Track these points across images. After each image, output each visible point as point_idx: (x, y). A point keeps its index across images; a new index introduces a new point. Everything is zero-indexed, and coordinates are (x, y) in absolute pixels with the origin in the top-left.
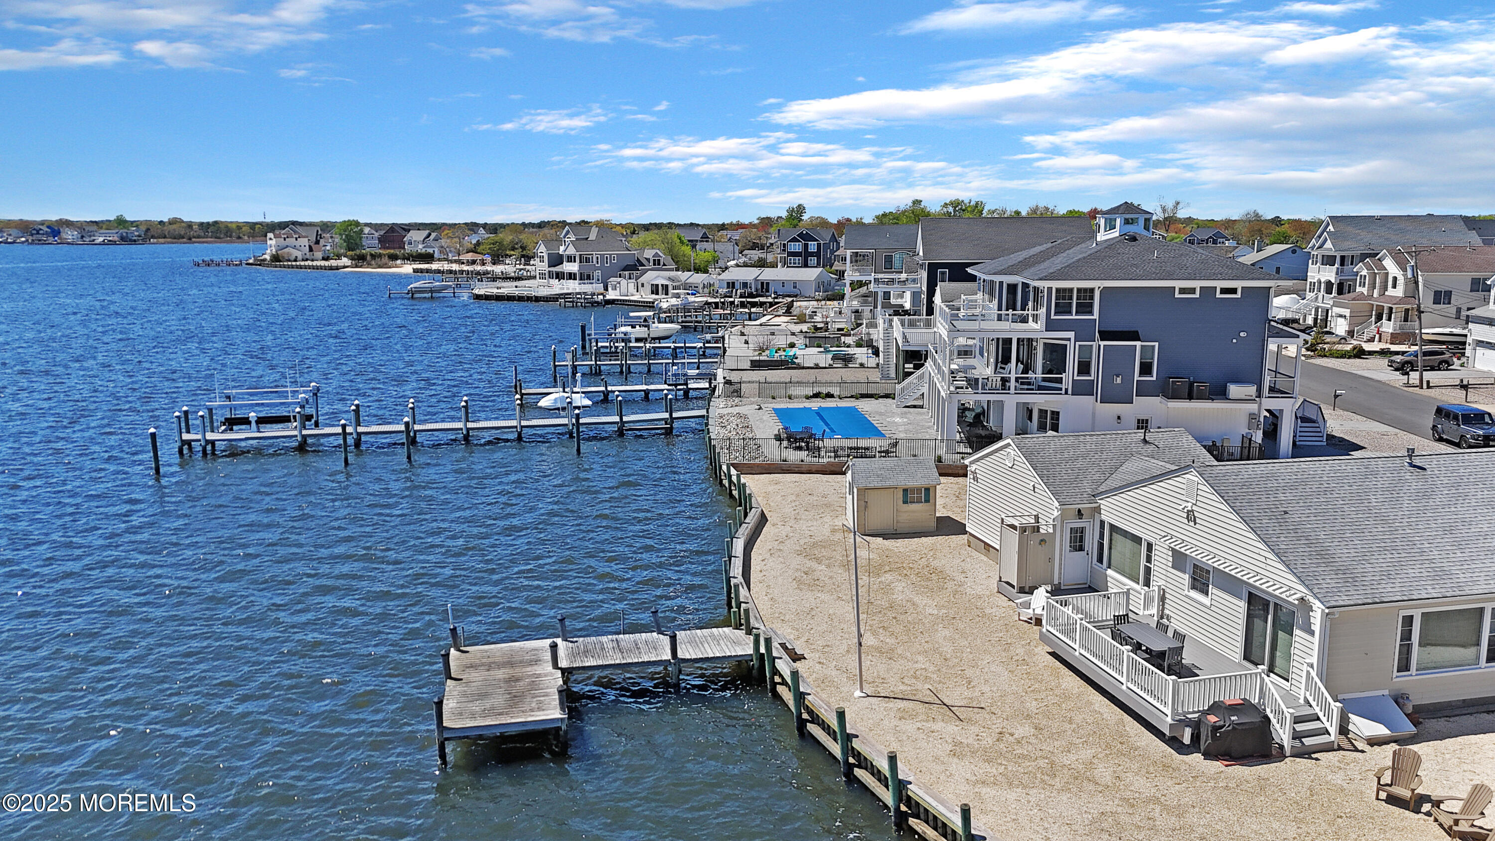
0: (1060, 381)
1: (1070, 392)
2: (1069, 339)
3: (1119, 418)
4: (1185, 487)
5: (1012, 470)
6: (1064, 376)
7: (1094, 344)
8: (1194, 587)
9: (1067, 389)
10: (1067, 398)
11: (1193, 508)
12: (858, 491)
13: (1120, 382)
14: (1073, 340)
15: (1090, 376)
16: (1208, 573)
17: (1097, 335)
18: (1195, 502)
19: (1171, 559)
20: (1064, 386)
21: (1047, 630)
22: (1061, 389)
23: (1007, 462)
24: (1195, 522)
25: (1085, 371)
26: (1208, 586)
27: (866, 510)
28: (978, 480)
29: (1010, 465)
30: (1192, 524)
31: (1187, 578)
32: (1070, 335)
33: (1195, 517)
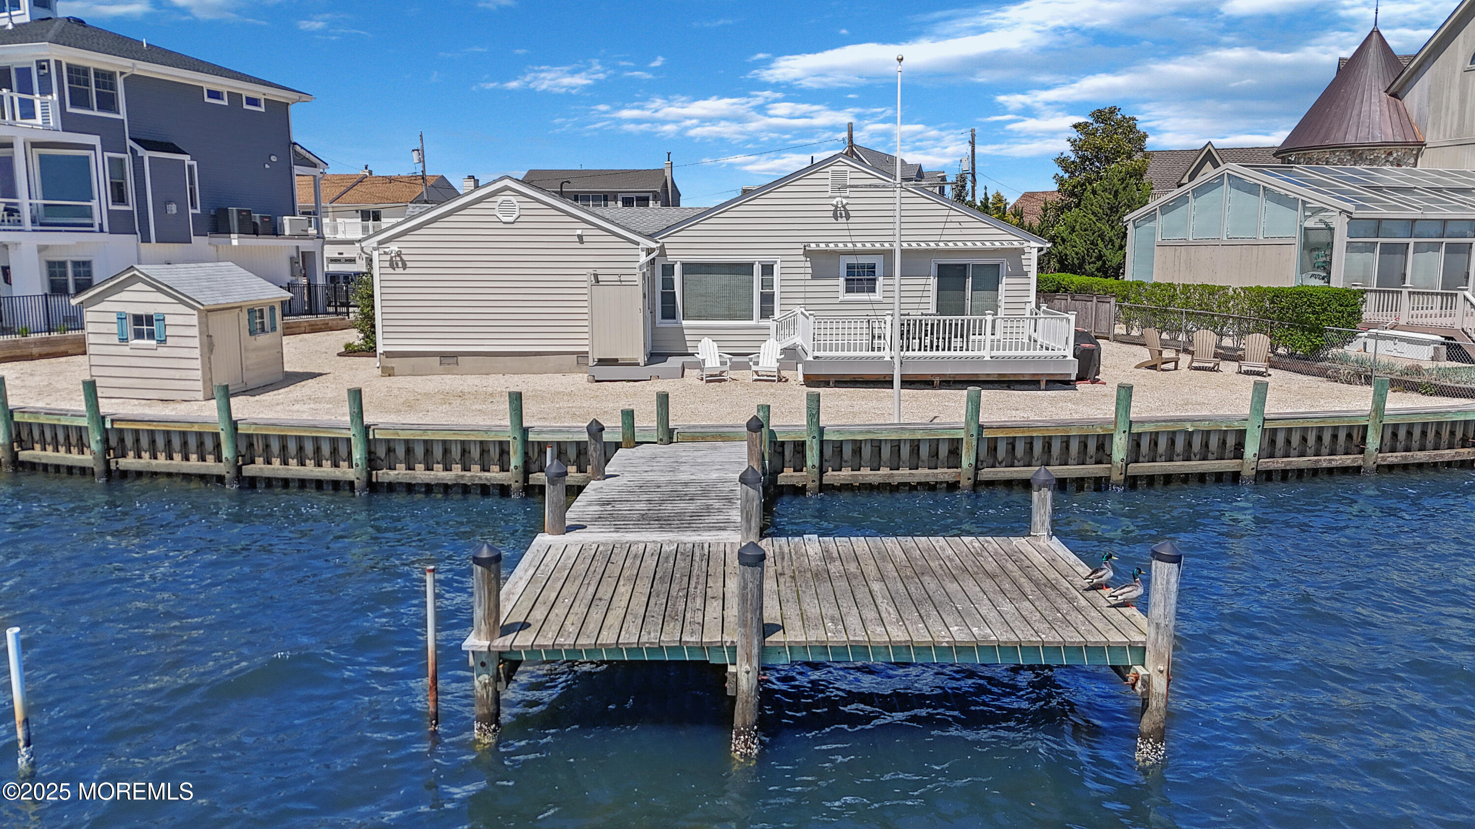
1: (106, 227)
2: (93, 148)
4: (829, 182)
5: (516, 225)
6: (94, 203)
7: (127, 157)
8: (849, 290)
9: (101, 225)
10: (105, 237)
11: (845, 201)
12: (199, 318)
13: (175, 211)
14: (99, 148)
15: (128, 205)
16: (873, 267)
17: (130, 143)
18: (847, 194)
19: (810, 271)
20: (97, 221)
21: (816, 358)
22: (92, 225)
23: (500, 216)
24: (848, 217)
25: (119, 195)
26: (875, 280)
27: (211, 351)
28: (409, 264)
29: (511, 219)
30: (844, 220)
31: (842, 281)
32: (95, 140)
33: (846, 211)
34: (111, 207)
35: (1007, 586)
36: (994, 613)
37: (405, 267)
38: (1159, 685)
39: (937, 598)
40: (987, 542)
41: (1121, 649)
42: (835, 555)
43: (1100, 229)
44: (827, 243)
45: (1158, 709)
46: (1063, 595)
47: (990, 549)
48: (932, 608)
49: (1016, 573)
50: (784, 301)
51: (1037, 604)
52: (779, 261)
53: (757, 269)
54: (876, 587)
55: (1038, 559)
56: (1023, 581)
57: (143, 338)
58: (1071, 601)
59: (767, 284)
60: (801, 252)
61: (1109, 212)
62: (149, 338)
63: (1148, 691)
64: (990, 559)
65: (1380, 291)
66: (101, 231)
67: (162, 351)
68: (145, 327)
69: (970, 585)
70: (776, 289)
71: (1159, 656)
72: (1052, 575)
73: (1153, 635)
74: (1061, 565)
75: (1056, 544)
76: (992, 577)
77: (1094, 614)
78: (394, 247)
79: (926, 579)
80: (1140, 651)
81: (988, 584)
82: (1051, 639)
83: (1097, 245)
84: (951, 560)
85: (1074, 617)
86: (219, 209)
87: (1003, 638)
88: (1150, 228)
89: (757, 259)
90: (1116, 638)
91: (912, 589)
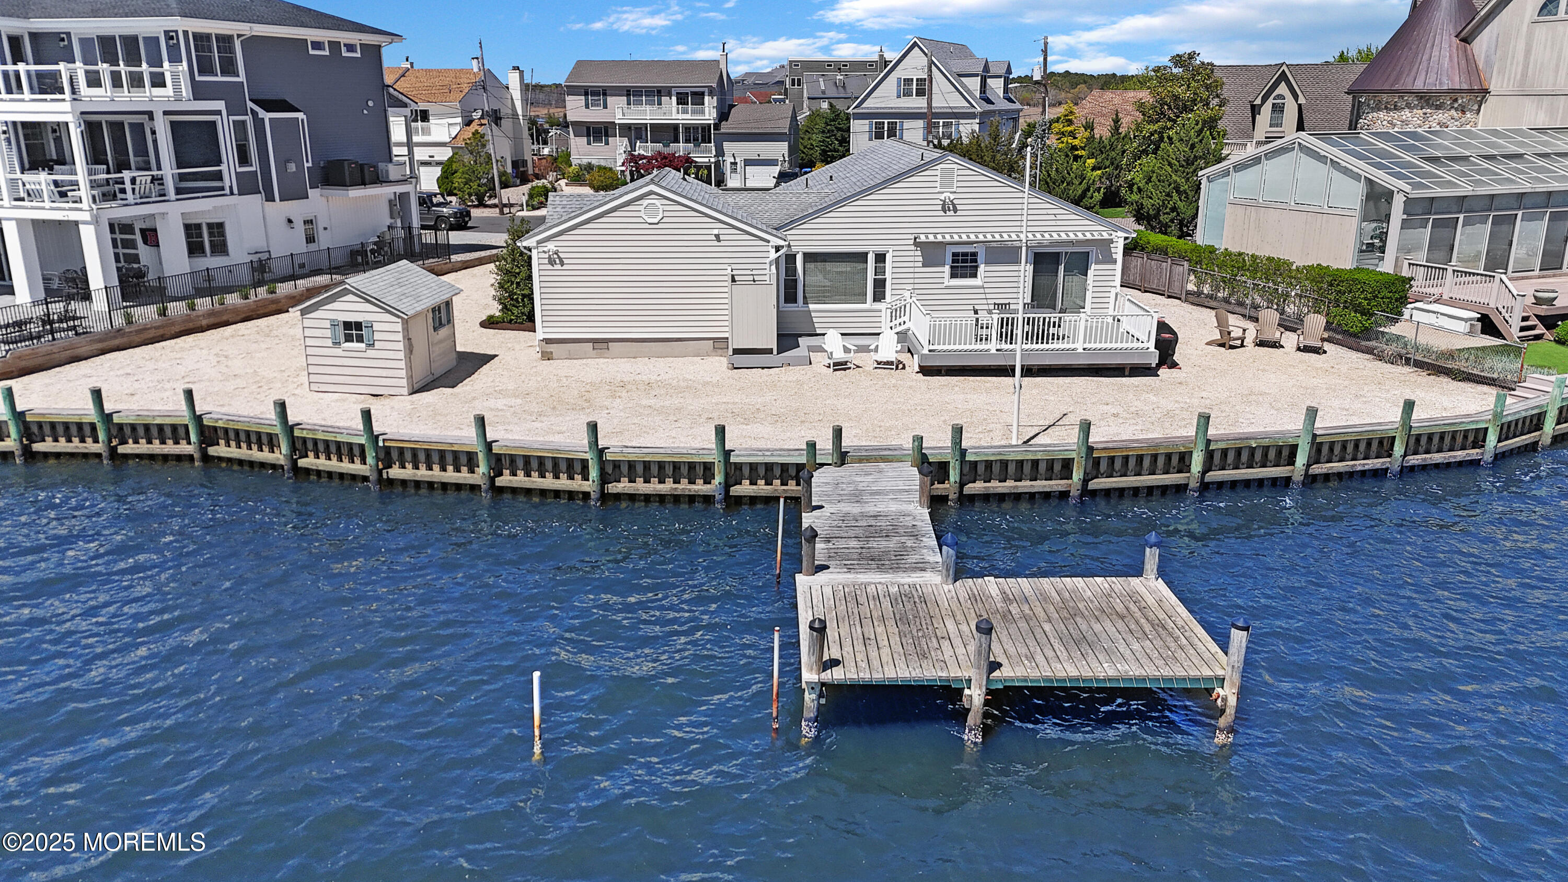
0: (219, 176)
1: (235, 191)
2: (219, 113)
3: (290, 221)
4: (938, 179)
5: (660, 226)
6: (224, 167)
7: (248, 119)
8: (953, 275)
9: (231, 188)
10: (235, 199)
11: (952, 197)
12: (403, 324)
13: (294, 169)
14: (224, 113)
15: (251, 165)
16: (974, 254)
17: (250, 104)
18: (954, 190)
19: (921, 259)
20: (227, 184)
21: (930, 351)
22: (223, 189)
23: (646, 218)
24: (955, 210)
25: (244, 158)
26: (977, 267)
27: (411, 352)
28: (565, 261)
29: (656, 221)
30: (952, 213)
31: (947, 269)
32: (220, 105)
33: (954, 205)
34: (239, 170)
35: (1133, 627)
36: (1129, 652)
37: (562, 264)
38: (1232, 701)
39: (1089, 638)
40: (1114, 583)
41: (1209, 679)
42: (1011, 597)
43: (1175, 182)
44: (935, 234)
45: (1230, 715)
46: (1171, 634)
47: (1116, 590)
48: (1088, 647)
49: (1138, 614)
50: (895, 287)
51: (1155, 642)
52: (891, 250)
53: (871, 258)
54: (1047, 627)
55: (1150, 600)
56: (1143, 621)
57: (353, 341)
58: (1176, 640)
59: (880, 270)
60: (912, 242)
61: (1184, 163)
62: (357, 341)
63: (1225, 704)
64: (1118, 600)
65: (1428, 267)
66: (232, 193)
67: (371, 353)
68: (354, 332)
69: (1108, 624)
70: (888, 275)
71: (1232, 684)
72: (1162, 616)
73: (1230, 672)
74: (1166, 606)
75: (1161, 585)
76: (1122, 618)
77: (1192, 651)
78: (551, 246)
79: (1079, 620)
80: (1221, 681)
81: (1120, 624)
82: (1167, 674)
83: (1172, 197)
84: (1092, 601)
85: (1180, 654)
86: (329, 162)
87: (1137, 673)
88: (1223, 183)
89: (871, 252)
90: (1207, 672)
91: (1072, 631)
